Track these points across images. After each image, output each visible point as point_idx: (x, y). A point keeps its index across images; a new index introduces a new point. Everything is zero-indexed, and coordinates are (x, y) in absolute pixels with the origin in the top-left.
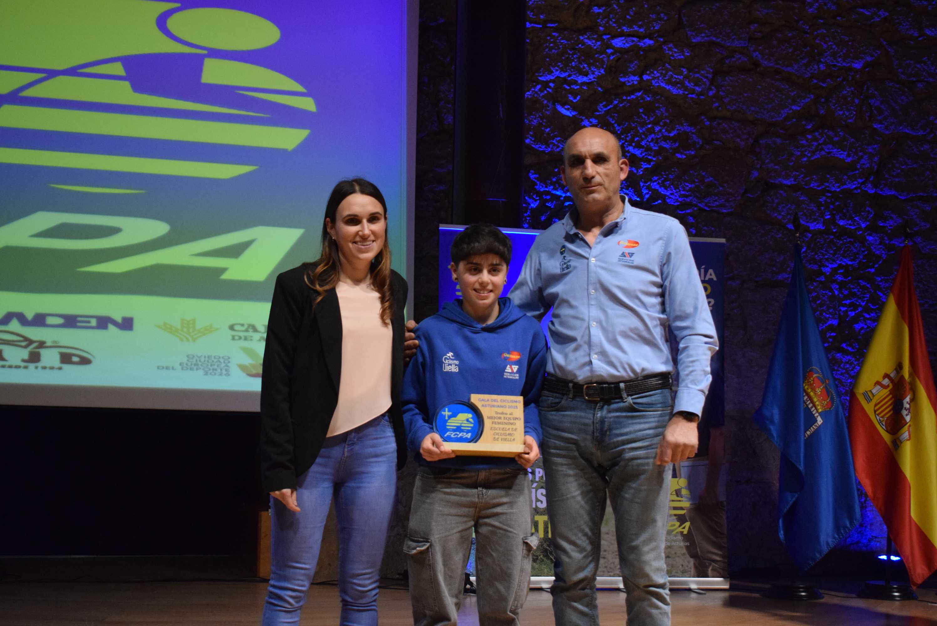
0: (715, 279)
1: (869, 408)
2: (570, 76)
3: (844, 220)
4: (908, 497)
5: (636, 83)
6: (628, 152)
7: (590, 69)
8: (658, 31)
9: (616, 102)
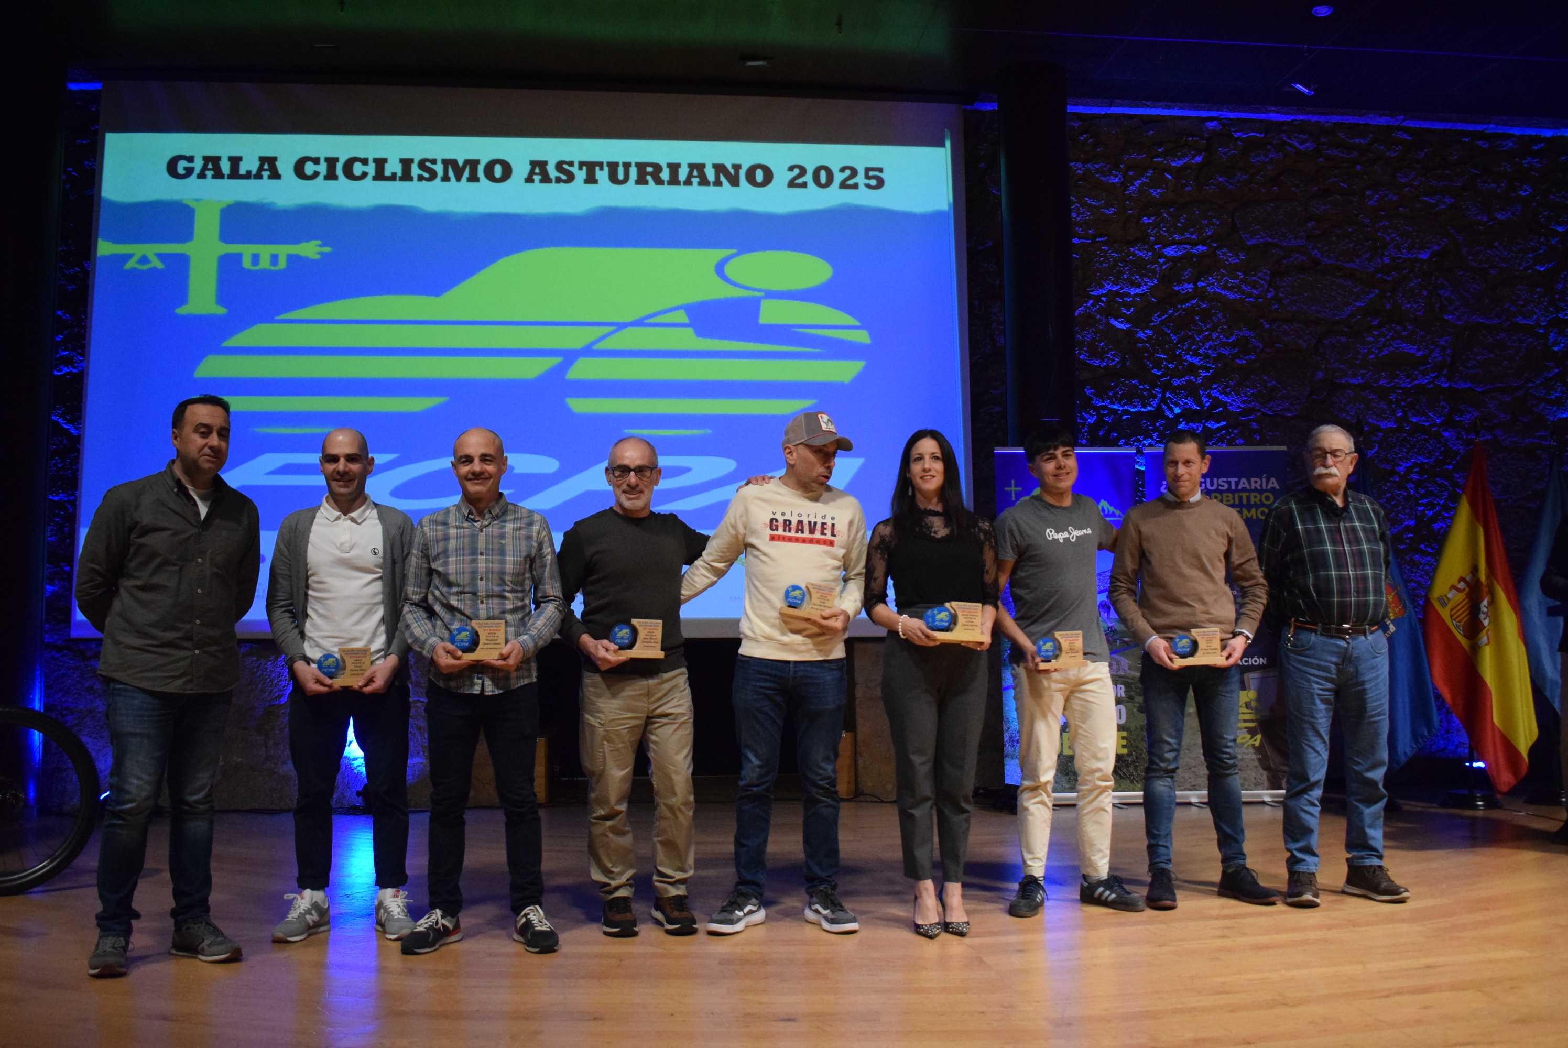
0: (1278, 487)
1: (1445, 613)
2: (1122, 288)
3: (1416, 416)
4: (1489, 703)
5: (1190, 291)
6: (1186, 360)
7: (1142, 280)
8: (1210, 237)
9: (1171, 312)
